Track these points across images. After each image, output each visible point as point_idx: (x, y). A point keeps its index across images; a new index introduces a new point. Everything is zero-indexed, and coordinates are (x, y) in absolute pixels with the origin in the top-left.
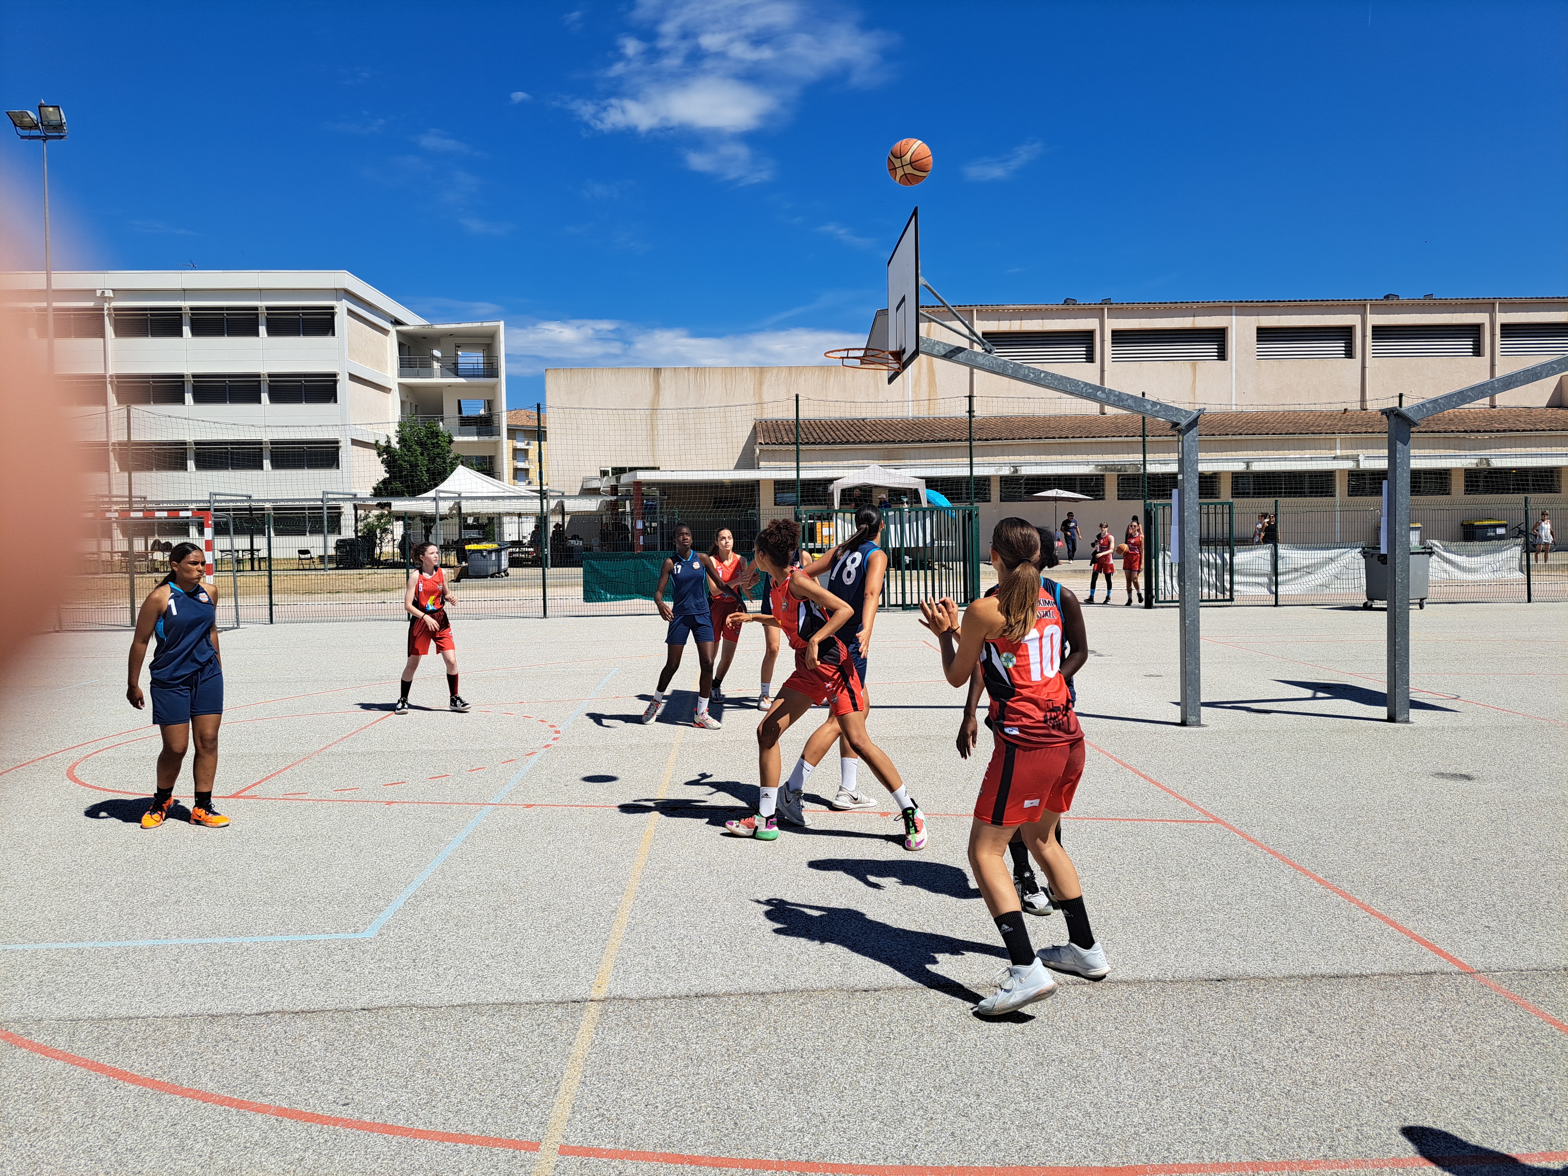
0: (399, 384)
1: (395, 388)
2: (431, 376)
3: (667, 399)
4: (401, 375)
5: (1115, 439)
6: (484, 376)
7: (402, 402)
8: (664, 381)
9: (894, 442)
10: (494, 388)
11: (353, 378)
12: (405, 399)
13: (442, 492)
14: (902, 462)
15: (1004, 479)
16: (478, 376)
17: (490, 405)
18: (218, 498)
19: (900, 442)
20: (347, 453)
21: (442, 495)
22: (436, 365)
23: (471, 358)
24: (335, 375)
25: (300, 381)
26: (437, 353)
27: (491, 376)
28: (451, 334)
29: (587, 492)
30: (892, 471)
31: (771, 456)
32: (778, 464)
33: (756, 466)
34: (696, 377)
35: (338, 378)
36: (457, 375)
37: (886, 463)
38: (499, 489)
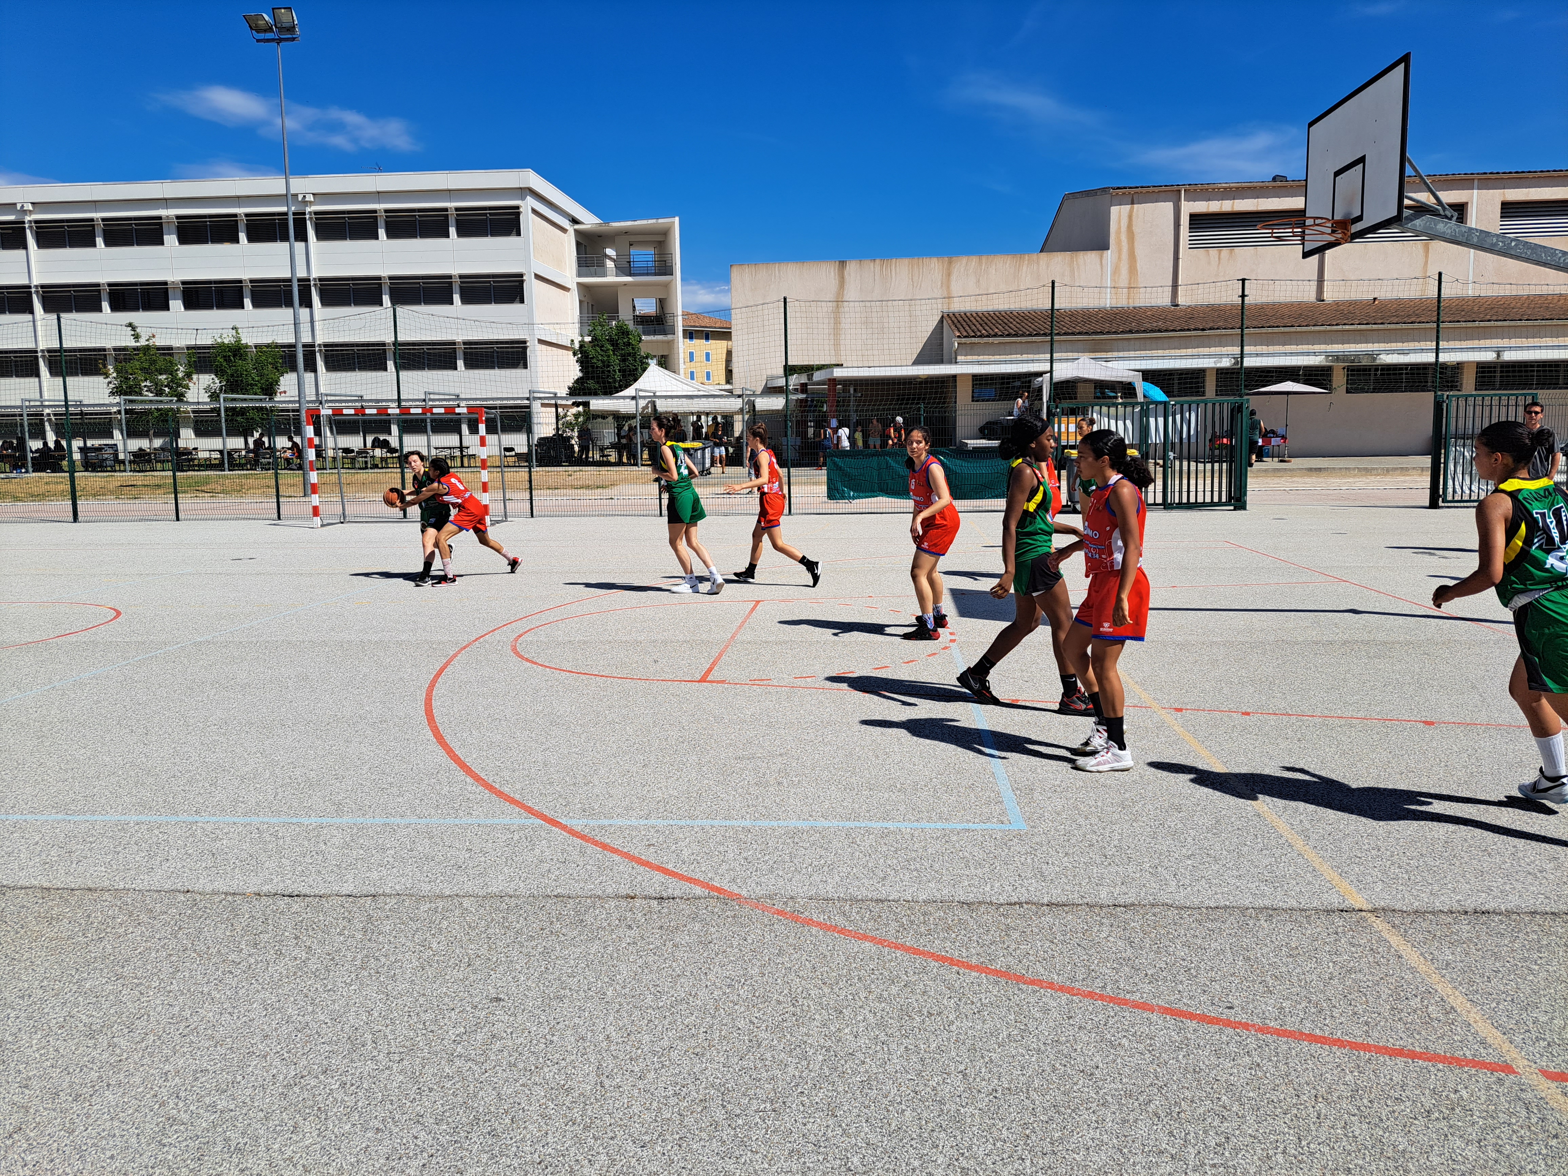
0: (578, 284)
1: (574, 287)
2: (604, 275)
3: (852, 292)
4: (579, 275)
5: (1347, 327)
6: (656, 274)
7: (581, 302)
8: (849, 274)
9: (1102, 333)
10: (667, 286)
11: (538, 277)
12: (583, 299)
13: (641, 390)
14: (1109, 355)
15: (1221, 373)
16: (647, 274)
17: (662, 303)
19: (1108, 333)
20: (537, 354)
21: (641, 394)
22: (610, 264)
23: (644, 255)
24: (521, 275)
25: (489, 282)
26: (610, 252)
27: (665, 274)
28: (626, 232)
29: (771, 391)
30: (1104, 364)
31: (970, 349)
32: (975, 358)
33: (953, 360)
34: (881, 270)
35: (524, 278)
36: (630, 275)
37: (1093, 355)
38: (686, 387)
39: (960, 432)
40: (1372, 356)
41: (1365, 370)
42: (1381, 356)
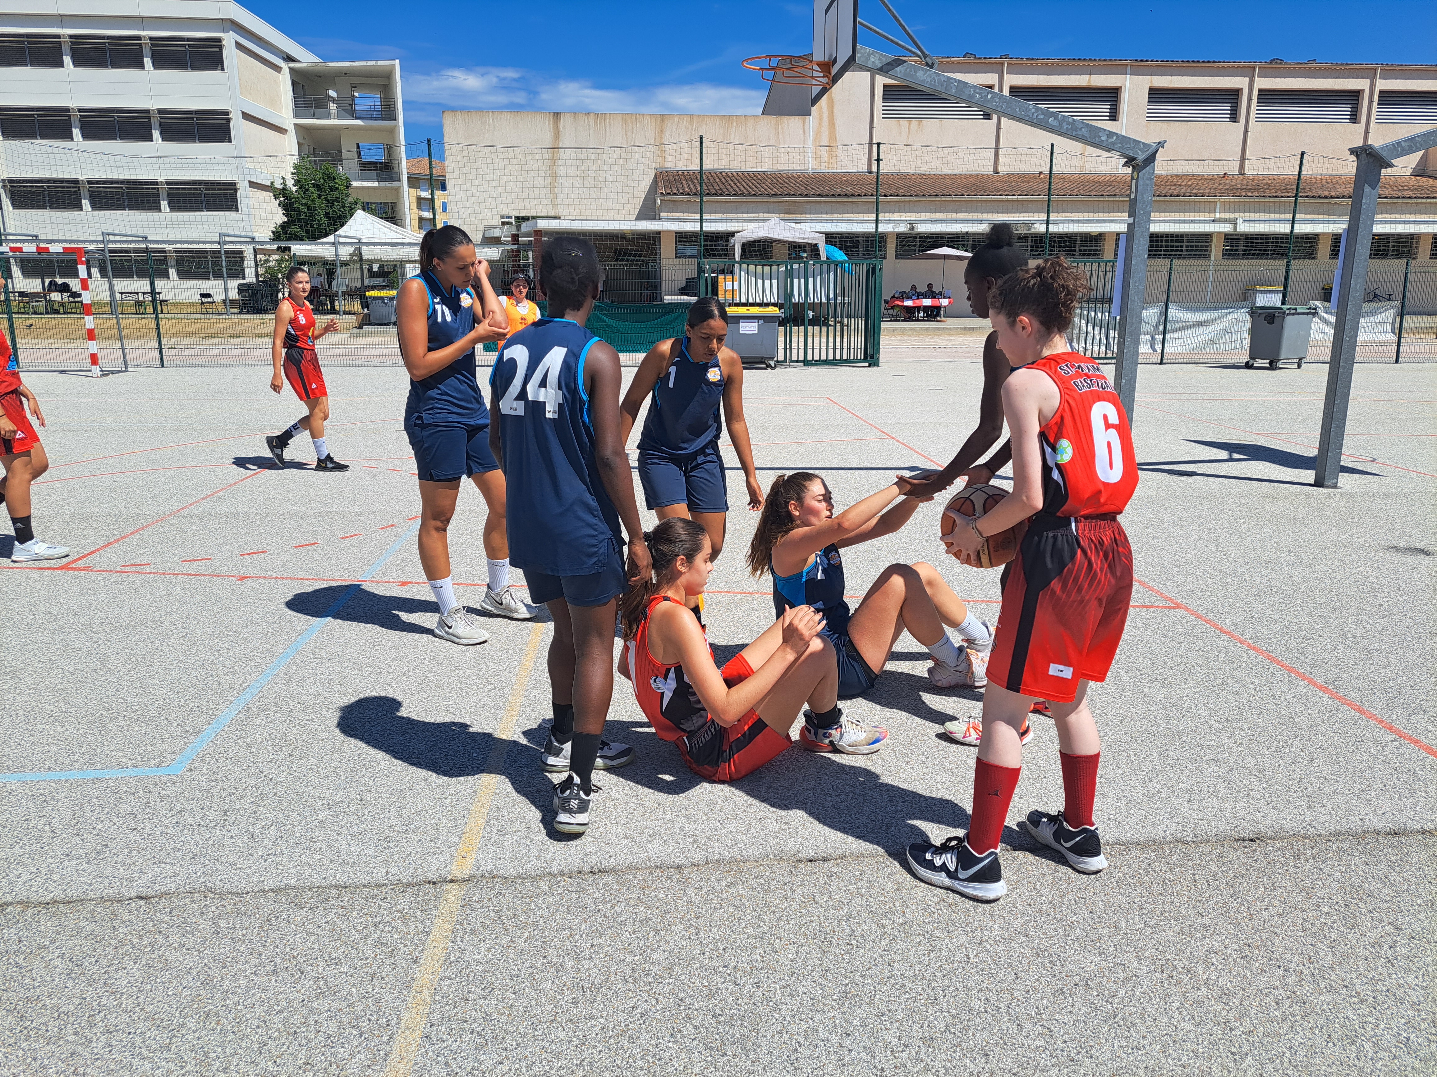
0: (295, 124)
1: (291, 128)
2: (328, 117)
3: (567, 139)
4: (297, 116)
5: (1009, 197)
6: (382, 119)
7: (299, 144)
8: (564, 126)
9: (794, 196)
10: (392, 132)
11: (246, 116)
12: (302, 141)
13: (342, 237)
14: (801, 217)
15: (901, 237)
16: (376, 119)
17: (388, 149)
18: (112, 238)
19: (801, 195)
20: (245, 196)
21: (341, 240)
22: (332, 106)
23: (368, 100)
24: (228, 113)
25: (192, 118)
26: (332, 93)
27: (389, 119)
28: (346, 74)
29: (489, 241)
30: (793, 225)
31: (673, 207)
33: (657, 216)
34: (596, 124)
35: (231, 116)
36: (354, 116)
38: (395, 235)
39: (665, 285)
40: (1028, 225)
42: (1035, 225)
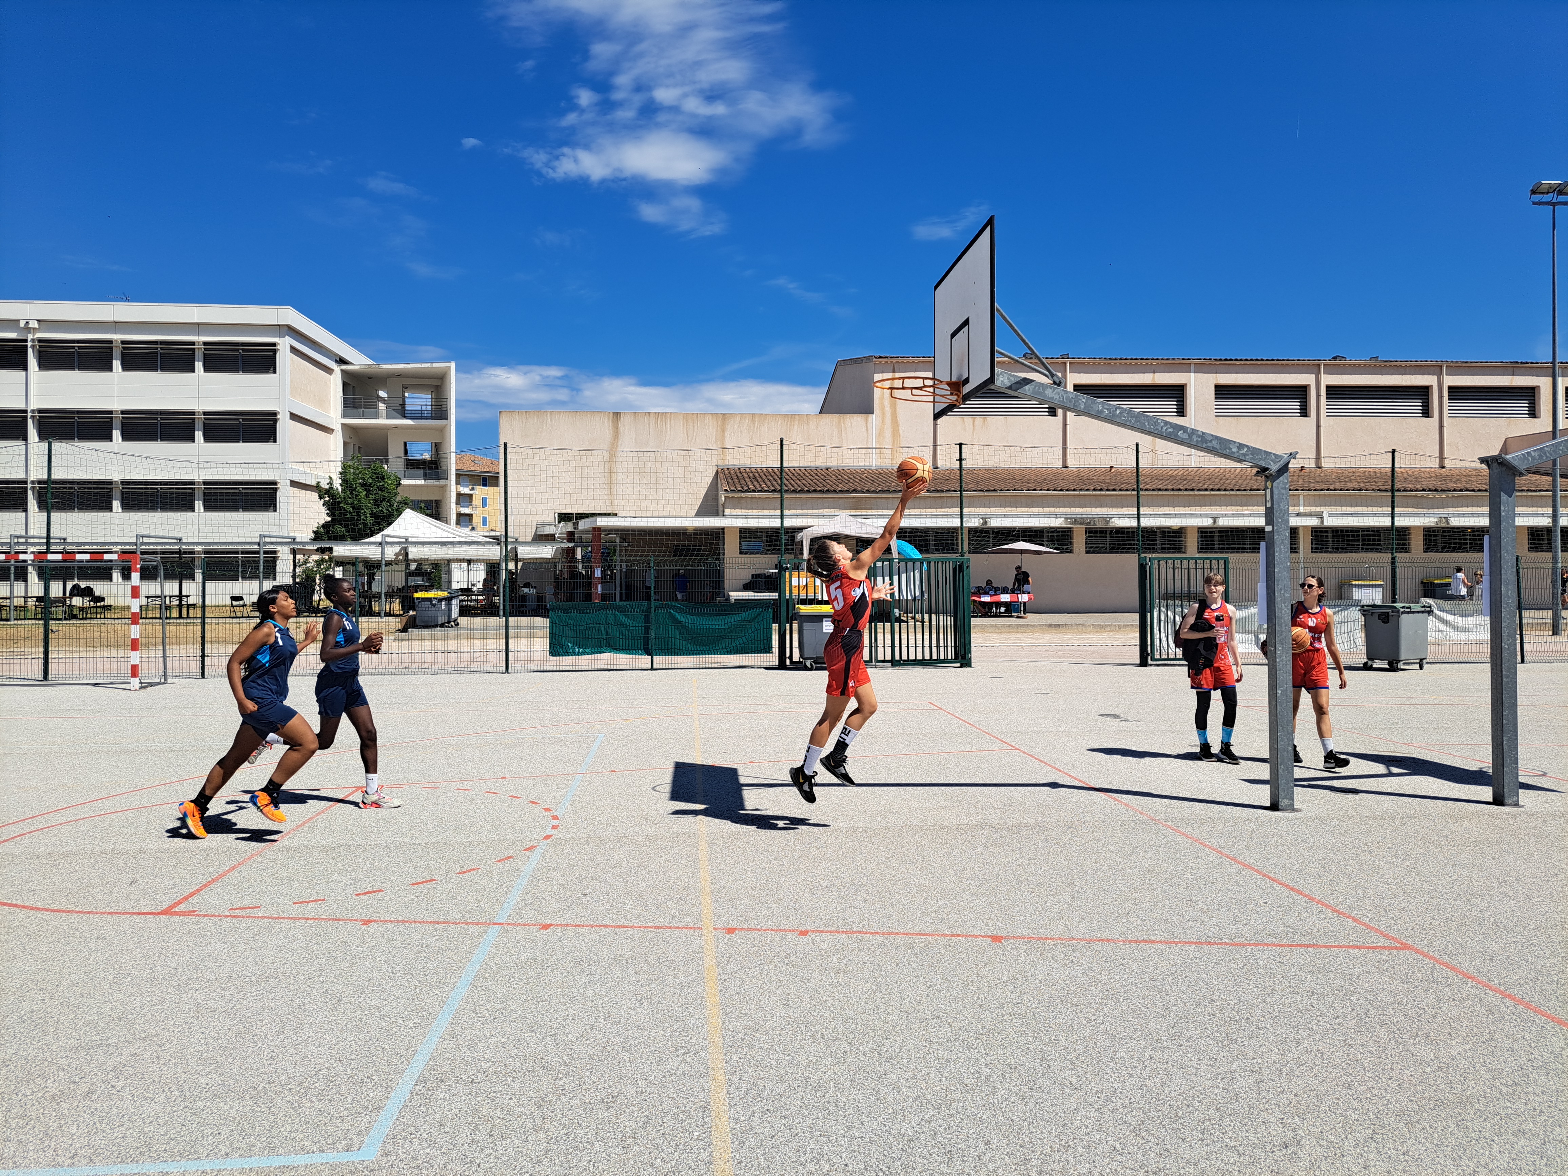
0: (342, 424)
1: (338, 428)
2: (376, 416)
3: (626, 442)
4: (345, 416)
6: (432, 418)
7: (345, 444)
8: (624, 426)
9: (862, 491)
10: (442, 431)
11: (294, 417)
12: (348, 440)
13: (388, 536)
14: (870, 512)
15: (973, 532)
16: (426, 418)
17: (437, 447)
18: (146, 540)
19: (868, 491)
21: (389, 540)
22: (382, 406)
23: (418, 400)
24: (274, 414)
25: (239, 420)
26: (382, 394)
27: (441, 418)
28: (399, 375)
29: (541, 538)
30: (864, 520)
31: (737, 503)
32: (744, 511)
33: (721, 513)
34: (656, 422)
35: (278, 417)
36: (404, 416)
37: (853, 512)
38: (445, 534)
39: (727, 583)
40: (1106, 519)
41: (1101, 532)
42: (1113, 520)
